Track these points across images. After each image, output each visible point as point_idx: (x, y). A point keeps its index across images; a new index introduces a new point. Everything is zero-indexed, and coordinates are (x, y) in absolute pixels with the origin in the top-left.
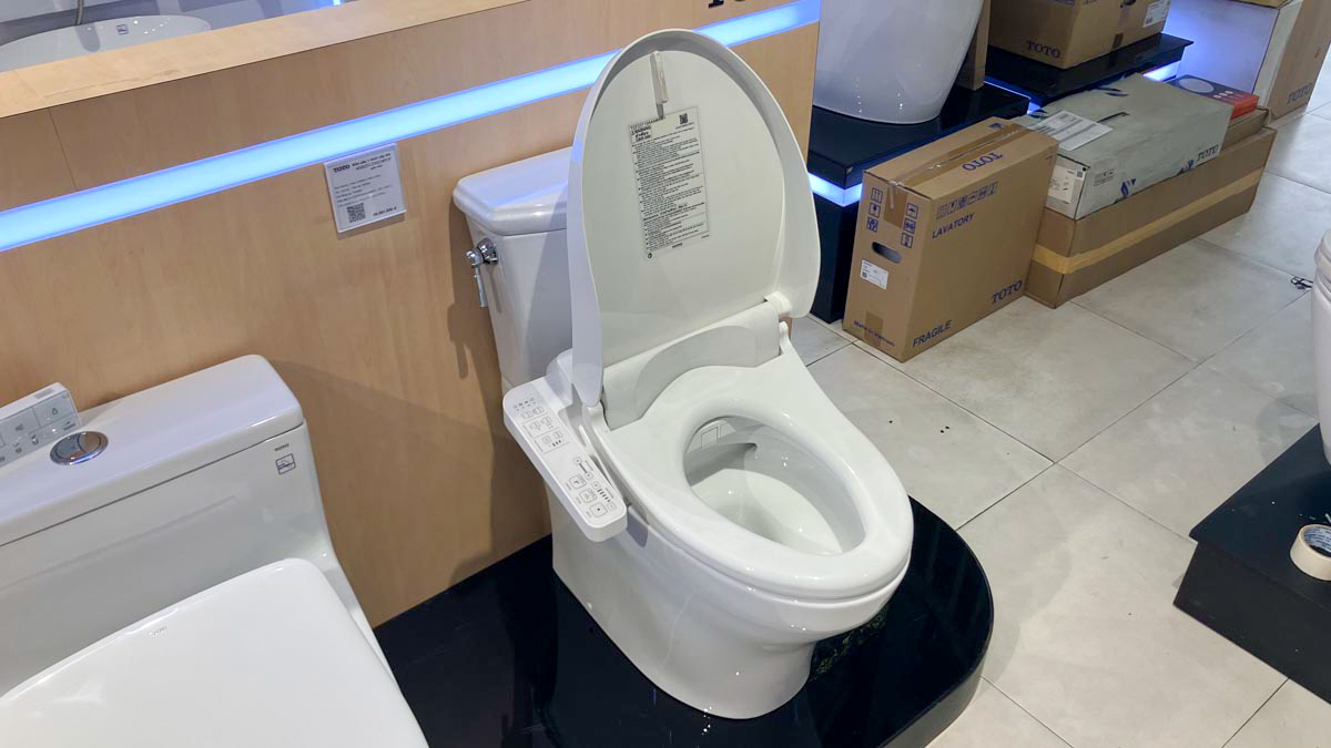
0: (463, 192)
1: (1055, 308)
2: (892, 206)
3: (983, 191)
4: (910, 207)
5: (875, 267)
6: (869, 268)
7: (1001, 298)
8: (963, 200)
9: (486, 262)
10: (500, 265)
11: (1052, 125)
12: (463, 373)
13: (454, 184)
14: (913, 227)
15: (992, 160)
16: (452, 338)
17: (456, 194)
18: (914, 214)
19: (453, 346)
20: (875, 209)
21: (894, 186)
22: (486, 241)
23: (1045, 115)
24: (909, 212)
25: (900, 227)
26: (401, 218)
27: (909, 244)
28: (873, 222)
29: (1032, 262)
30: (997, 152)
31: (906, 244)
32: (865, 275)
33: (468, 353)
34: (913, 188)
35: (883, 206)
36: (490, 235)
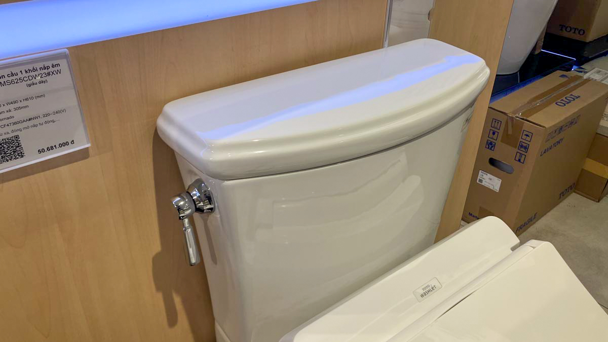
0: (170, 121)
1: (599, 201)
2: (510, 132)
3: (571, 122)
4: (525, 133)
5: (489, 176)
6: (485, 176)
7: (563, 195)
8: (561, 128)
9: (199, 210)
10: (217, 215)
11: (592, 77)
12: (172, 320)
13: (158, 109)
14: (526, 148)
15: (574, 100)
16: (158, 288)
17: (161, 123)
18: (528, 139)
19: (159, 296)
20: (494, 133)
21: (512, 118)
22: (198, 183)
23: (586, 71)
24: (524, 137)
25: (515, 147)
26: (83, 154)
27: (522, 161)
28: (491, 143)
29: (583, 169)
30: (575, 93)
31: (519, 160)
32: (481, 181)
33: (177, 300)
34: (529, 119)
35: (501, 132)
36: (203, 177)
